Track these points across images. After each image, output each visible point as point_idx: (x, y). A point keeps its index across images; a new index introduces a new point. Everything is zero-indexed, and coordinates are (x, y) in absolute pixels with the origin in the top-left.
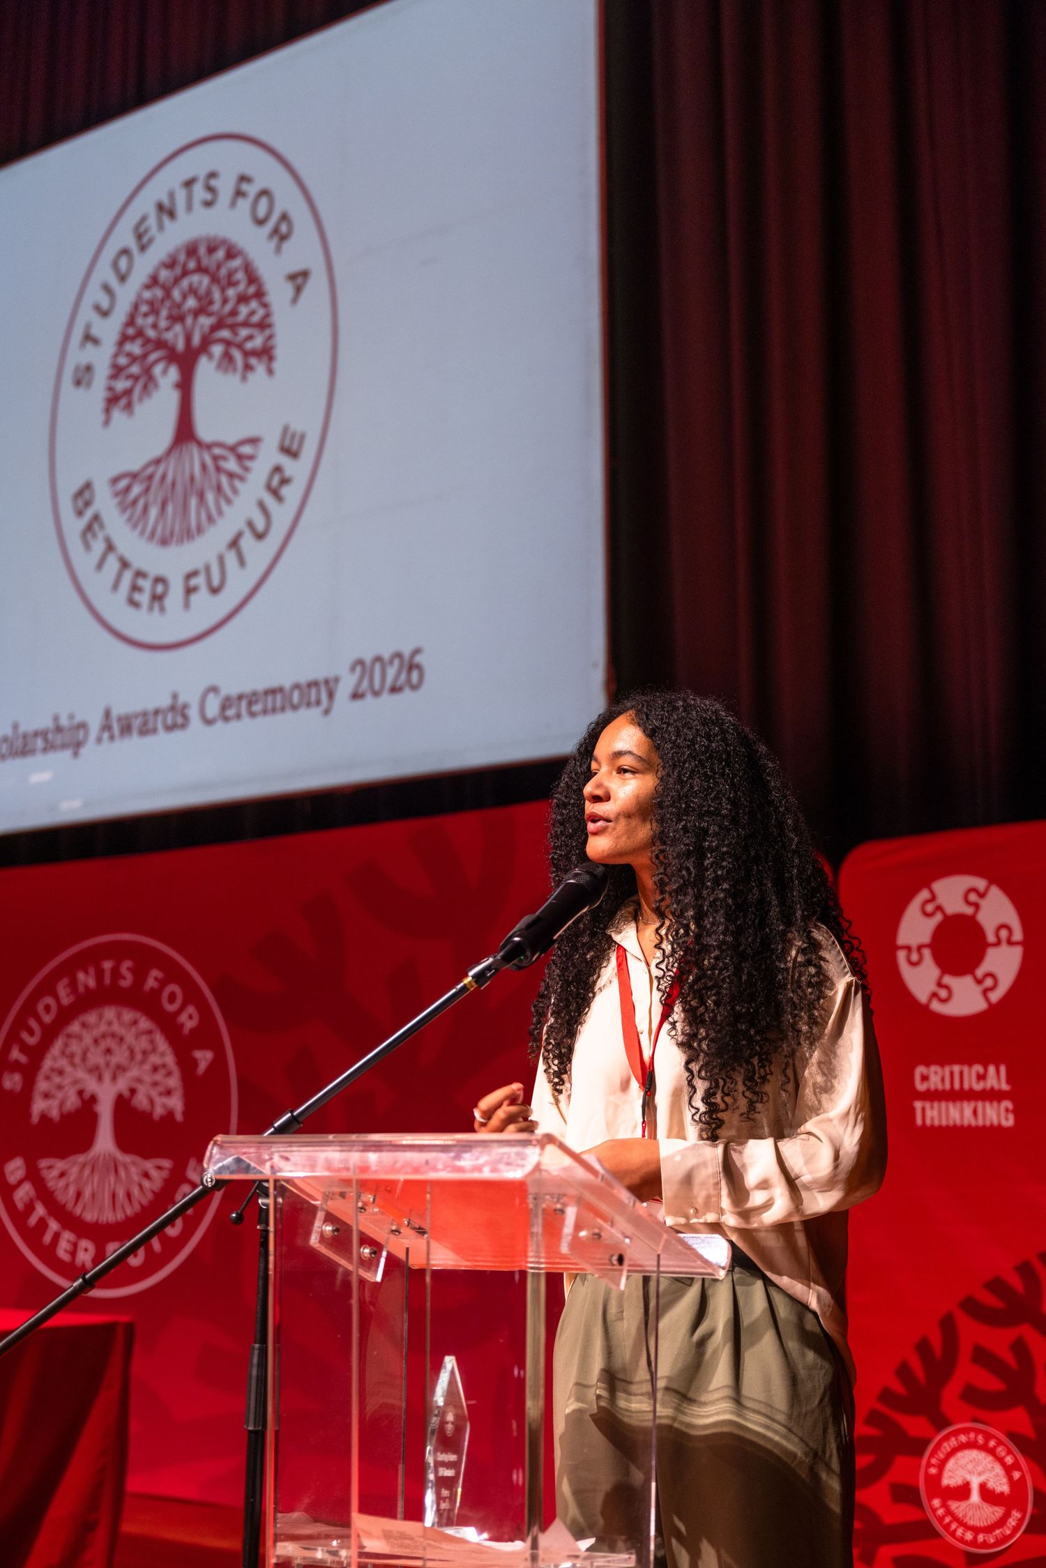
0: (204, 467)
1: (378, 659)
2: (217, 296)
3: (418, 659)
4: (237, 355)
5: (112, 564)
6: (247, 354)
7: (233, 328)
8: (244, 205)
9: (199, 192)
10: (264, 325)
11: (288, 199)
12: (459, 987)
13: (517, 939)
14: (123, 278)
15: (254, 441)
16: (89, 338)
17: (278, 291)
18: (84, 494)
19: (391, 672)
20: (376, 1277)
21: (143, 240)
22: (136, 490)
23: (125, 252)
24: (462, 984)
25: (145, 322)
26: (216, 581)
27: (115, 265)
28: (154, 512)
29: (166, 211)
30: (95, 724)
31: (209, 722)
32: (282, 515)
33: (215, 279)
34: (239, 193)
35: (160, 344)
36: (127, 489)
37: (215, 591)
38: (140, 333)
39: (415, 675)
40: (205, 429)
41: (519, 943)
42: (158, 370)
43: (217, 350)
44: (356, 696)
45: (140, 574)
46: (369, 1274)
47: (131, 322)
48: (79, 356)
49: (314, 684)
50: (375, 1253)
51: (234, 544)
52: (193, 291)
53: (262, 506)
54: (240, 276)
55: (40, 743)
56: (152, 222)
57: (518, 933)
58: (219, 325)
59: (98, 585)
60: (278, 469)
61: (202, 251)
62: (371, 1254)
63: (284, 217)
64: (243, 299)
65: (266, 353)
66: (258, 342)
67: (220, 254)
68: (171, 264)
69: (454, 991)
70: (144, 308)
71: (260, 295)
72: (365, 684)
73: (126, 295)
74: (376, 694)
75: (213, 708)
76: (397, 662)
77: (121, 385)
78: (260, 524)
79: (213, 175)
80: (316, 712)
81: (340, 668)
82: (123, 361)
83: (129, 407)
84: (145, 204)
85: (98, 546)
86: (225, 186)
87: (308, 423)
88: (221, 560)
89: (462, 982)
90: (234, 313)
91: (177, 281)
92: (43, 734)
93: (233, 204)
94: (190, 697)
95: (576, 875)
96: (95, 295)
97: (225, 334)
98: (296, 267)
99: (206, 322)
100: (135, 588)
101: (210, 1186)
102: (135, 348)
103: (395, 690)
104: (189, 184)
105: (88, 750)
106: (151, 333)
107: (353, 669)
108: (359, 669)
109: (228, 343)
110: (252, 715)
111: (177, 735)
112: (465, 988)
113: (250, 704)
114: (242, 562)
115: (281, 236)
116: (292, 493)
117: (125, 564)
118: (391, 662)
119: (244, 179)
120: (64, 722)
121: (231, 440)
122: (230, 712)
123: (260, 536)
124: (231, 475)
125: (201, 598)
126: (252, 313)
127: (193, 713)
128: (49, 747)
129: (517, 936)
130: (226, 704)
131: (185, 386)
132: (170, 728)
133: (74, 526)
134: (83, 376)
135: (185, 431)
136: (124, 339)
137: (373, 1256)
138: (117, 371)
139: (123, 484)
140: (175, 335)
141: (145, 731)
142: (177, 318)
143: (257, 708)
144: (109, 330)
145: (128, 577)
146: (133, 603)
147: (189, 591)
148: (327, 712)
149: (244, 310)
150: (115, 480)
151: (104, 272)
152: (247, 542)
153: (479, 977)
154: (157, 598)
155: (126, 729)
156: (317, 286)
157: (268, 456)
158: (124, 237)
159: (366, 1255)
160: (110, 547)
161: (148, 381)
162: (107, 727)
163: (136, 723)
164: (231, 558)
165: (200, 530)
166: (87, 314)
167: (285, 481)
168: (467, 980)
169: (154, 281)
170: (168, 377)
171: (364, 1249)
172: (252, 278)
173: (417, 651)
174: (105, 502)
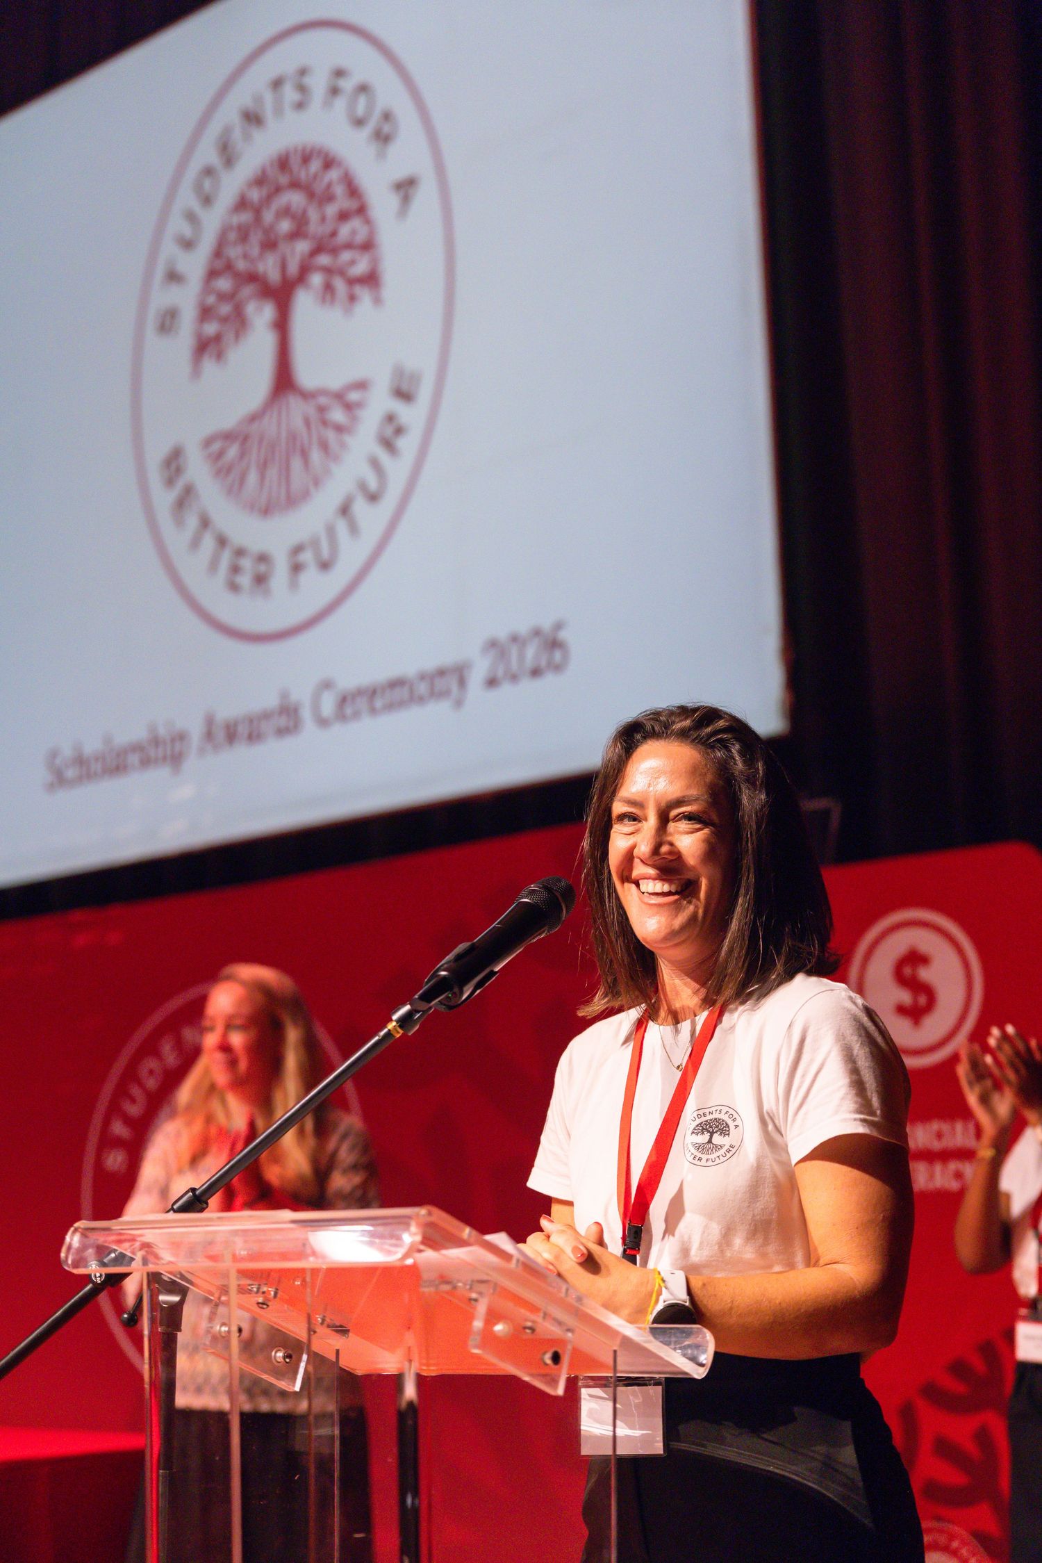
0: (307, 423)
1: (515, 639)
2: (313, 215)
3: (563, 635)
4: (340, 285)
5: (208, 542)
6: (352, 282)
7: (334, 251)
8: (340, 104)
9: (290, 94)
10: (368, 246)
11: (390, 93)
12: (382, 1033)
13: (443, 973)
14: (207, 201)
15: (362, 385)
16: (173, 277)
17: (382, 203)
18: (174, 462)
19: (530, 652)
20: (294, 1386)
21: (228, 155)
22: (233, 452)
23: (209, 172)
24: (386, 1030)
25: (234, 252)
26: (325, 553)
27: (198, 187)
28: (252, 478)
29: (253, 118)
30: (196, 731)
31: (323, 722)
32: (397, 470)
33: (311, 195)
34: (335, 91)
35: (252, 278)
36: (220, 455)
37: (325, 566)
38: (229, 267)
39: (558, 655)
40: (307, 374)
41: (444, 977)
42: (251, 308)
43: (316, 279)
44: (492, 682)
45: (240, 552)
46: (283, 1383)
47: (218, 253)
48: (163, 297)
49: (441, 673)
50: (290, 1356)
51: (345, 510)
52: (286, 212)
53: (375, 464)
54: (339, 190)
55: (134, 759)
56: (237, 134)
57: (445, 966)
58: (318, 250)
59: (194, 567)
60: (390, 418)
61: (295, 163)
62: (284, 1358)
63: (387, 116)
64: (343, 216)
65: (371, 279)
66: (361, 268)
67: (315, 166)
68: (260, 181)
69: (377, 1038)
70: (232, 236)
71: (362, 210)
72: (501, 668)
73: (213, 221)
74: (514, 678)
75: (328, 705)
76: (536, 640)
77: (211, 329)
78: (373, 483)
79: (303, 72)
80: (446, 705)
81: (471, 651)
82: (211, 300)
83: (219, 356)
84: (229, 113)
85: (192, 522)
86: (318, 83)
87: (423, 361)
88: (331, 531)
89: (386, 1027)
90: (334, 234)
91: (269, 199)
92: (137, 748)
93: (327, 104)
94: (302, 694)
95: (533, 891)
96: (177, 225)
97: (324, 260)
98: (401, 174)
99: (302, 247)
100: (235, 569)
101: (99, 1282)
102: (224, 284)
103: (536, 672)
104: (277, 84)
105: (192, 763)
106: (241, 265)
107: (486, 651)
108: (492, 650)
109: (328, 271)
110: (373, 711)
111: (289, 743)
112: (389, 1034)
113: (370, 699)
114: (354, 529)
115: (383, 138)
116: (408, 445)
117: (222, 541)
118: (530, 640)
119: (339, 73)
120: (162, 731)
121: (335, 384)
122: (349, 711)
123: (373, 498)
124: (339, 429)
125: (310, 576)
126: (354, 232)
127: (306, 714)
128: (146, 762)
129: (444, 970)
130: (343, 700)
131: (282, 326)
132: (282, 732)
133: (164, 499)
134: (168, 320)
135: (284, 380)
136: (212, 274)
137: (288, 1360)
138: (206, 313)
139: (216, 446)
140: (269, 268)
141: (254, 737)
142: (270, 244)
143: (379, 703)
144: (195, 265)
145: (226, 558)
146: (234, 587)
147: (297, 568)
148: (458, 703)
149: (345, 231)
150: (208, 442)
151: (187, 198)
152: (360, 507)
153: (404, 1022)
154: (260, 580)
155: (231, 735)
156: (426, 195)
157: (379, 402)
158: (207, 153)
159: (279, 1360)
160: (205, 523)
161: (239, 321)
162: (209, 735)
163: (243, 730)
164: (342, 527)
165: (306, 495)
166: (169, 248)
167: (399, 431)
168: (391, 1026)
169: (242, 204)
170: (262, 315)
171: (276, 1353)
172: (353, 191)
173: (559, 626)
174: (198, 470)
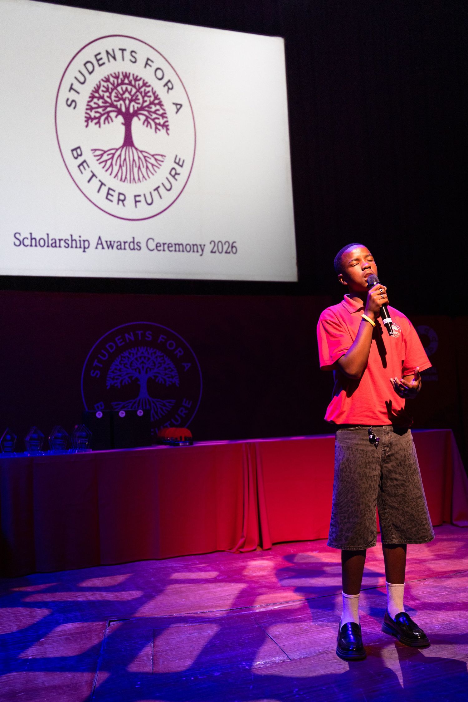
1: (220, 242)
3: (235, 245)
19: (225, 247)
30: (93, 243)
31: (150, 250)
39: (234, 249)
44: (212, 252)
49: (195, 245)
72: (216, 249)
74: (220, 253)
75: (152, 245)
76: (227, 244)
80: (197, 255)
81: (206, 241)
94: (141, 239)
103: (227, 253)
105: (91, 251)
107: (211, 243)
108: (213, 243)
110: (170, 251)
113: (168, 247)
118: (225, 244)
120: (76, 237)
122: (160, 248)
127: (143, 246)
128: (68, 246)
130: (158, 245)
132: (132, 249)
141: (119, 248)
143: (172, 249)
148: (201, 255)
155: (110, 245)
162: (100, 243)
163: (115, 245)
173: (234, 242)
